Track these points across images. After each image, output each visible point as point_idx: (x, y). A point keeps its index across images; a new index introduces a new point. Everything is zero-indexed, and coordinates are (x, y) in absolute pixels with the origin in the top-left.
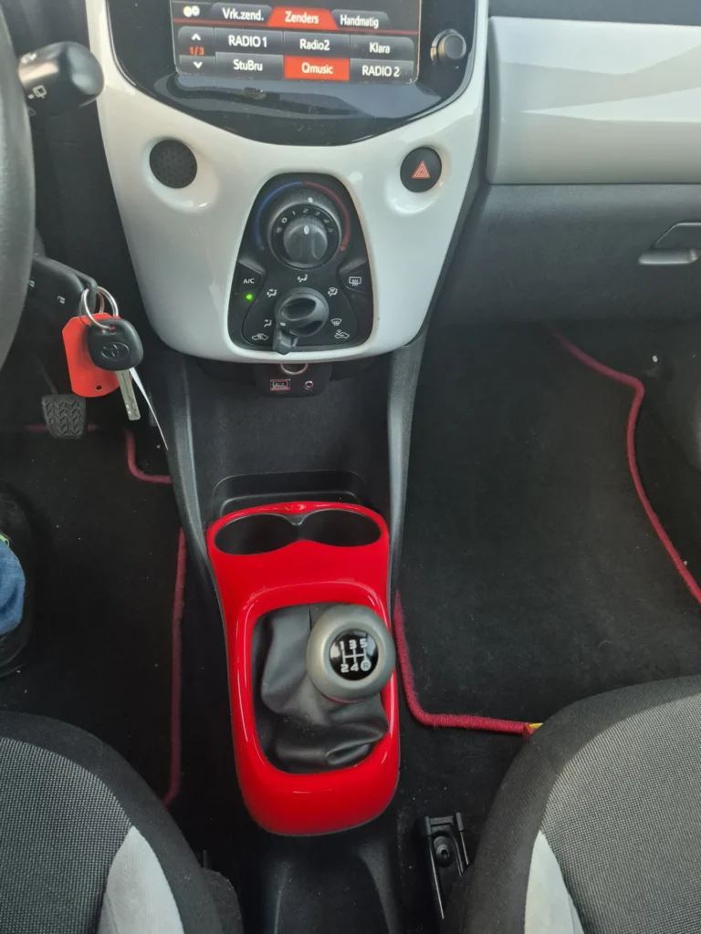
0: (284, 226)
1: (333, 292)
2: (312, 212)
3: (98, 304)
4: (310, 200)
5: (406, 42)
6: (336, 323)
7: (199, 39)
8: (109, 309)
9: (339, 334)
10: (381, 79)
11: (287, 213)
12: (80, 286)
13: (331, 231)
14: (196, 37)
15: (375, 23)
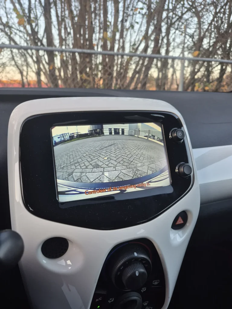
0: (122, 271)
2: (137, 260)
4: (136, 254)
6: (145, 304)
9: (147, 308)
11: (124, 264)
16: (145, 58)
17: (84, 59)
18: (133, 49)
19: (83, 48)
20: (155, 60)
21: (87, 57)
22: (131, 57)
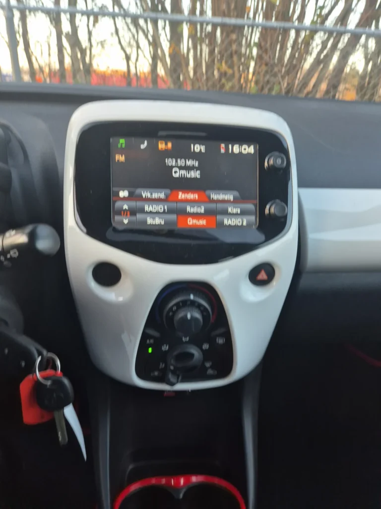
0: (175, 313)
1: (206, 346)
2: (193, 304)
3: (48, 364)
4: (192, 297)
5: (250, 206)
6: (208, 365)
7: (127, 208)
8: (54, 367)
9: (210, 372)
10: (236, 227)
11: (177, 305)
12: (36, 354)
13: (205, 314)
14: (126, 207)
15: (231, 198)
16: (340, 34)
17: (228, 36)
18: (320, 16)
19: (229, 16)
20: (363, 40)
21: (233, 31)
22: (313, 32)
